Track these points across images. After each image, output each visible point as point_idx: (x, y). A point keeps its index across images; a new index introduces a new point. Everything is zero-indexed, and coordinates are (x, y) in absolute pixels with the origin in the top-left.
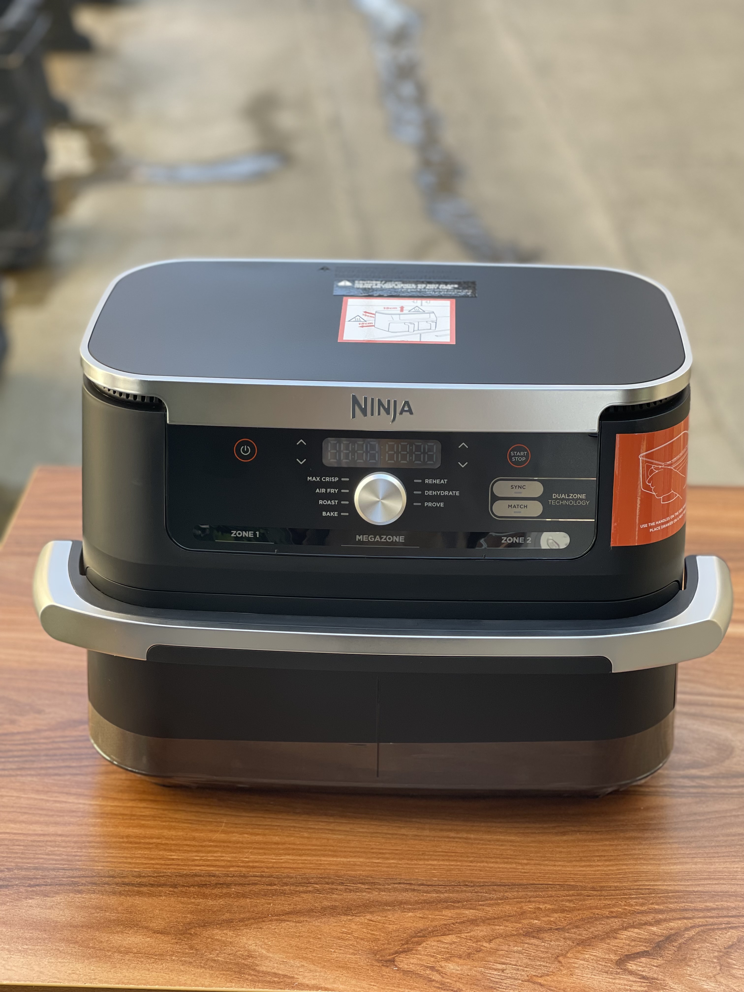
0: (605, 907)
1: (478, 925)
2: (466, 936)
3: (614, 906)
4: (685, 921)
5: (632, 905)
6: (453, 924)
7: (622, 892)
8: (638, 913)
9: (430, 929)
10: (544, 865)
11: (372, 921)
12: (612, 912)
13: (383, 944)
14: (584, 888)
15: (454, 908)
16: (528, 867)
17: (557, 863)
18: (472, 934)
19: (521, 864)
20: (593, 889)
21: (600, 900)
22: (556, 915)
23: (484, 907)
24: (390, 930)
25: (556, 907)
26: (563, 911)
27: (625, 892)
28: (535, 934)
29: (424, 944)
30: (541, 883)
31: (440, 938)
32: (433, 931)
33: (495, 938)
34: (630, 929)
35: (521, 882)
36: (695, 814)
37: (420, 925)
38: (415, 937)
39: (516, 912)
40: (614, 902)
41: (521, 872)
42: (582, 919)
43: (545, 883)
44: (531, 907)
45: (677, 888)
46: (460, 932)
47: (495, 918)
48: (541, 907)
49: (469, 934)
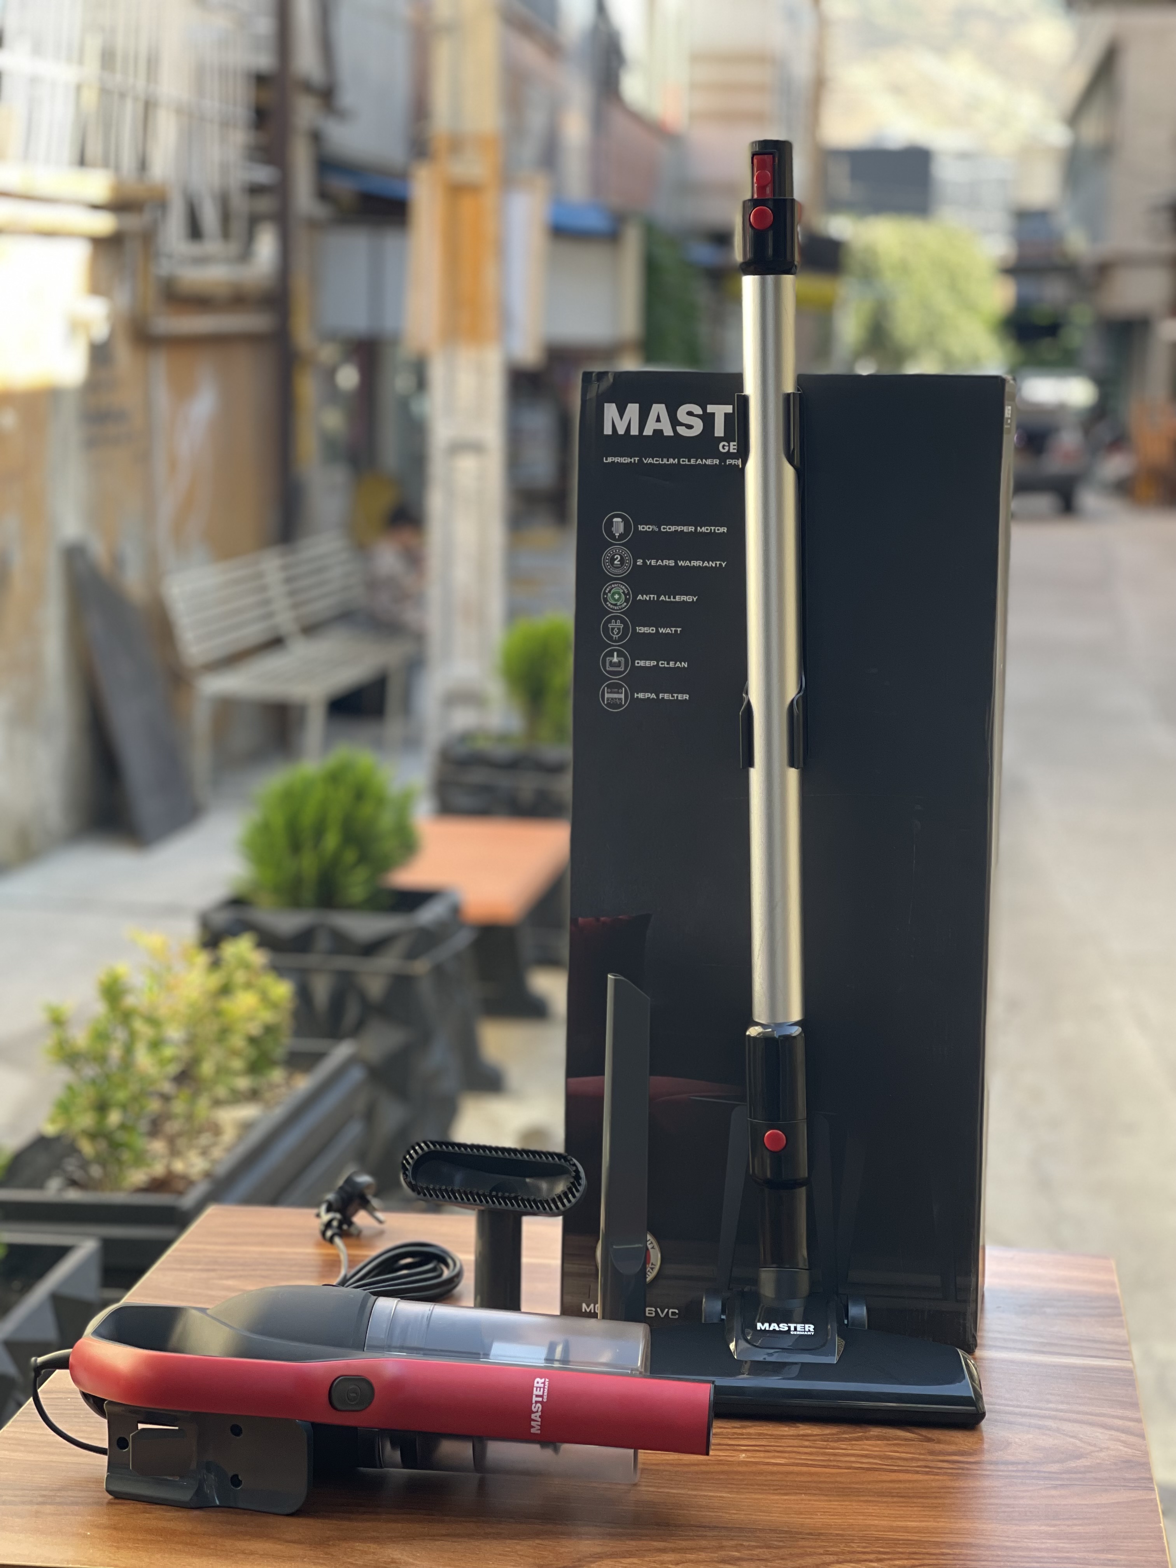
0: (820, 1547)
1: (667, 1553)
2: (650, 1560)
3: (831, 1547)
4: (913, 1561)
5: (853, 1547)
6: (637, 1551)
7: (844, 1537)
8: (858, 1553)
9: (608, 1553)
10: (756, 1515)
11: (542, 1545)
12: (828, 1551)
13: (551, 1561)
14: (801, 1533)
15: (641, 1540)
16: (736, 1516)
17: (771, 1515)
18: (657, 1558)
19: (729, 1513)
20: (811, 1534)
21: (816, 1542)
22: (761, 1550)
23: (676, 1541)
24: (561, 1552)
25: (762, 1544)
26: (769, 1547)
27: (848, 1538)
28: (731, 1562)
29: (599, 1563)
30: (749, 1527)
31: (619, 1560)
32: (611, 1555)
33: (683, 1562)
34: (845, 1564)
35: (726, 1526)
36: (949, 1488)
37: (598, 1549)
38: (589, 1558)
39: (713, 1546)
40: (831, 1544)
41: (727, 1519)
42: (791, 1554)
43: (754, 1527)
44: (731, 1543)
45: (910, 1538)
46: (644, 1556)
47: (687, 1549)
48: (744, 1544)
49: (654, 1559)
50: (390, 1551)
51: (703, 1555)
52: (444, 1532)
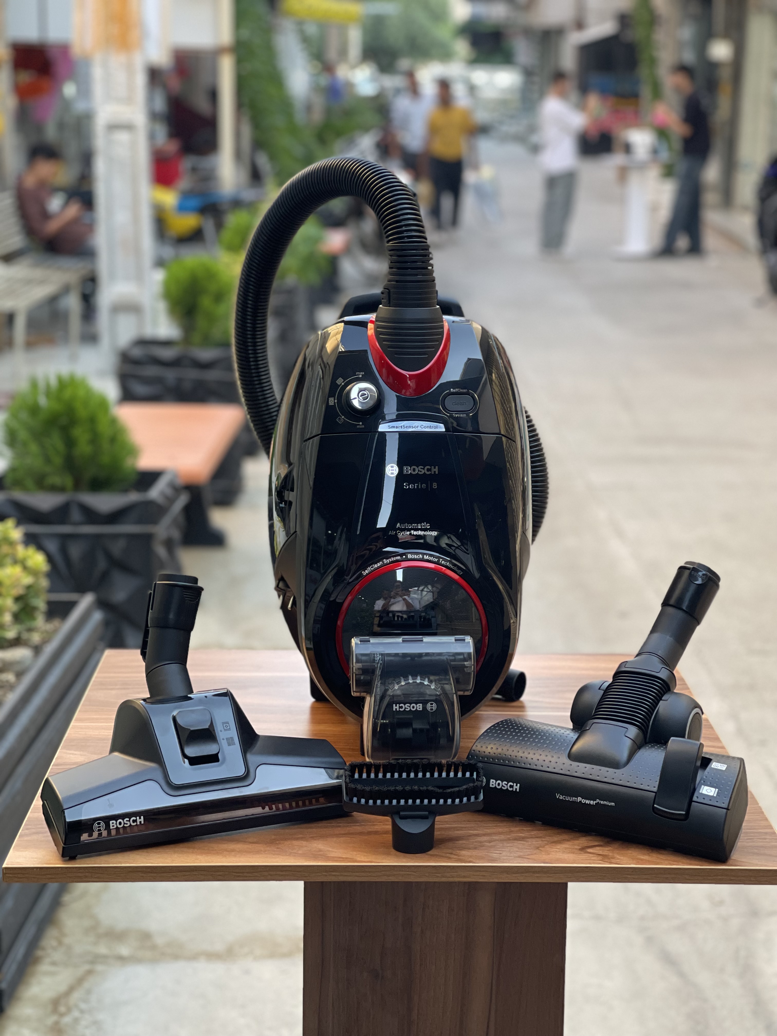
50: (315, 845)
51: (502, 837)
52: (343, 832)
